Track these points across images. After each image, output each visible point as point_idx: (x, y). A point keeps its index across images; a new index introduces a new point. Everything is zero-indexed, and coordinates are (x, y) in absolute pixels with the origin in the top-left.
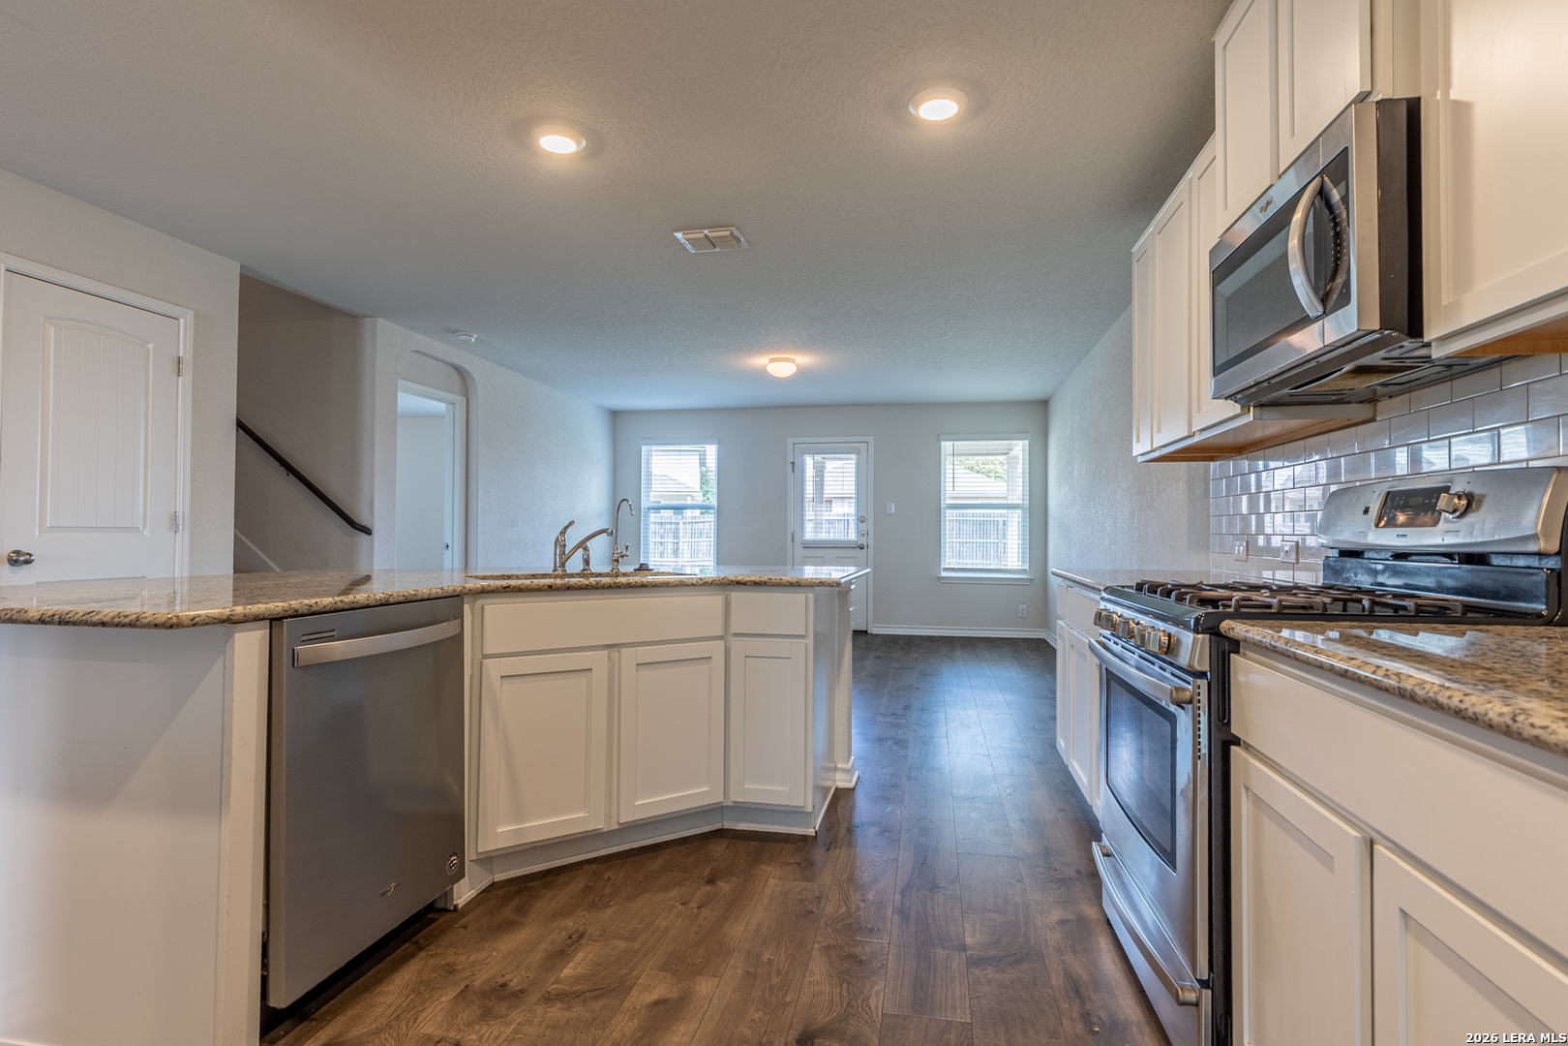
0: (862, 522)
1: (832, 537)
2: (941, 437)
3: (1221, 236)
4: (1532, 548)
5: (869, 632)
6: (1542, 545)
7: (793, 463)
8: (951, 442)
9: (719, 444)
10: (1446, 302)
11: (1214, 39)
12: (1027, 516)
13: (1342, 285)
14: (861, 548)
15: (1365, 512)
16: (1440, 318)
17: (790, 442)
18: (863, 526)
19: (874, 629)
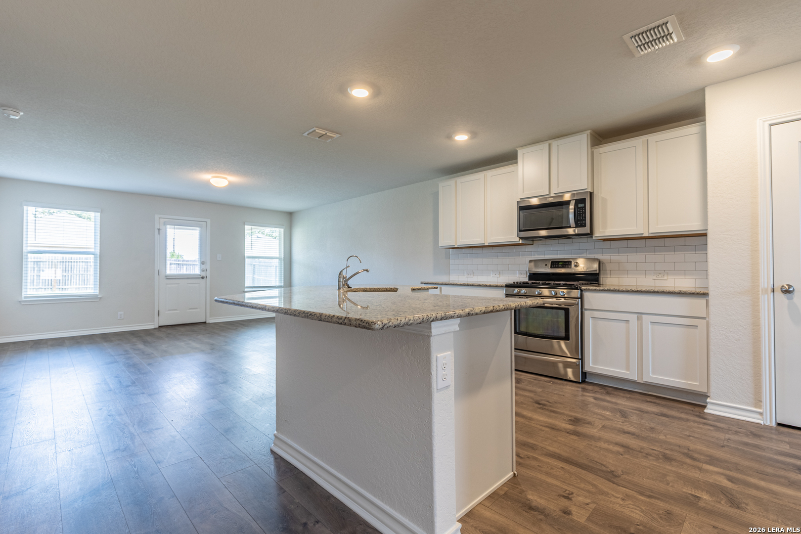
0: (203, 264)
1: (188, 273)
2: (246, 223)
3: (521, 199)
4: (596, 272)
5: (207, 322)
6: (598, 272)
7: (159, 229)
8: (250, 227)
9: (102, 212)
10: (601, 230)
11: (517, 149)
12: (283, 262)
13: (582, 223)
14: (203, 278)
15: (546, 265)
16: (599, 233)
17: (157, 217)
18: (204, 267)
19: (210, 321)
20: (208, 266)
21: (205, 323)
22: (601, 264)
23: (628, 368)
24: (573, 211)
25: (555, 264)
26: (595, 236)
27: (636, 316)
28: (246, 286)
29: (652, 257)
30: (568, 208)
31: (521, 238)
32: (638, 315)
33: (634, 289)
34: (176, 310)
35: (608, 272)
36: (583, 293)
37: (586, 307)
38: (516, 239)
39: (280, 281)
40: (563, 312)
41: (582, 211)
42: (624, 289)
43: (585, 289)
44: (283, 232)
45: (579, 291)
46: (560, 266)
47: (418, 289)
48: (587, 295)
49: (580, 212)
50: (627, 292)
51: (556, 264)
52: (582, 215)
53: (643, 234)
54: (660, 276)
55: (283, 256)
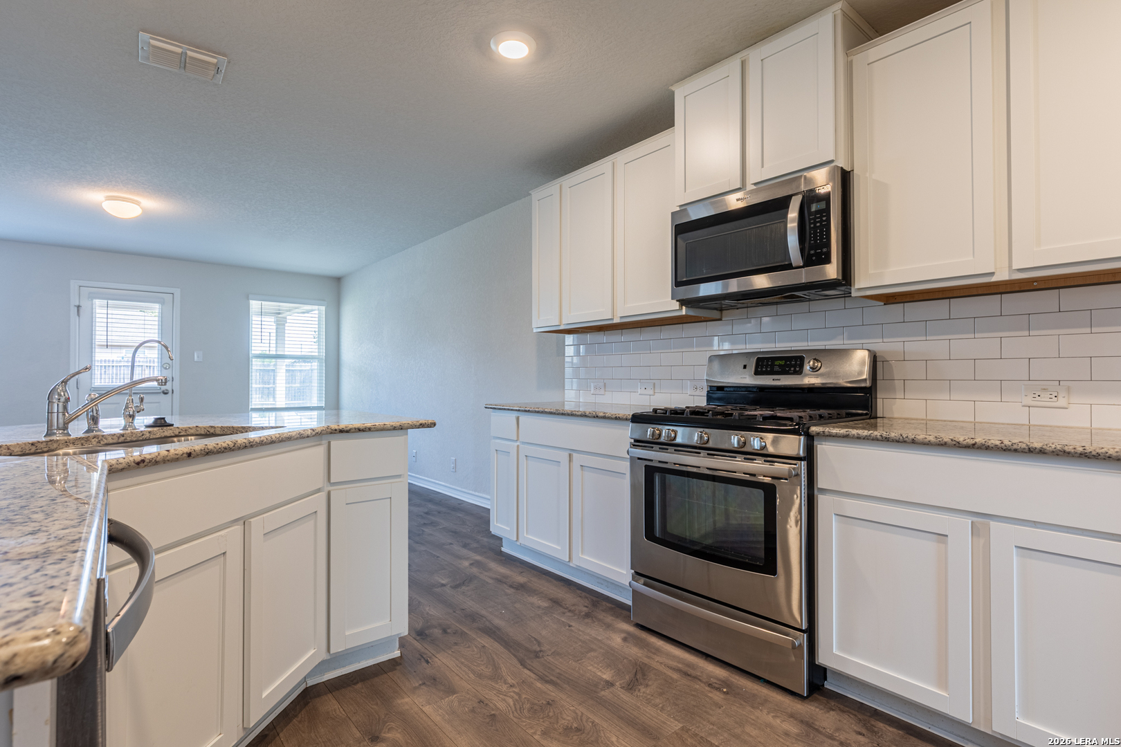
2: (250, 296)
3: (681, 206)
4: (863, 385)
6: (868, 384)
7: (79, 307)
8: (260, 302)
10: (871, 271)
11: (673, 88)
12: (324, 365)
13: (822, 253)
14: (165, 393)
15: (745, 367)
16: (867, 278)
17: (74, 284)
18: (167, 373)
20: (175, 372)
22: (879, 365)
23: (942, 679)
24: (795, 224)
25: (765, 364)
26: (857, 287)
27: (968, 521)
29: (1019, 343)
30: (785, 216)
31: (683, 302)
32: (975, 519)
33: (961, 439)
35: (898, 384)
36: (815, 443)
37: (822, 482)
38: (670, 306)
39: (320, 400)
40: (759, 494)
41: (821, 222)
42: (932, 438)
43: (818, 434)
44: (323, 313)
45: (802, 438)
46: (776, 368)
47: (359, 430)
48: (826, 451)
49: (815, 223)
50: (941, 445)
51: (767, 366)
52: (822, 232)
53: (992, 274)
54: (1045, 396)
55: (324, 355)
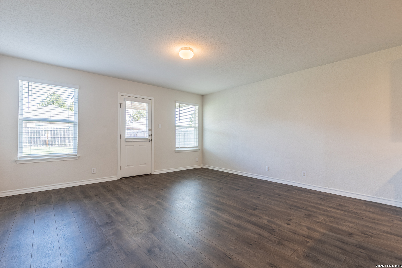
0: (149, 131)
2: (176, 102)
5: (152, 174)
7: (121, 104)
8: (179, 104)
9: (80, 89)
12: (198, 130)
14: (149, 141)
17: (119, 94)
18: (150, 133)
19: (154, 173)
20: (153, 132)
21: (151, 174)
28: (176, 147)
34: (132, 165)
39: (195, 143)
44: (198, 109)
55: (198, 126)
